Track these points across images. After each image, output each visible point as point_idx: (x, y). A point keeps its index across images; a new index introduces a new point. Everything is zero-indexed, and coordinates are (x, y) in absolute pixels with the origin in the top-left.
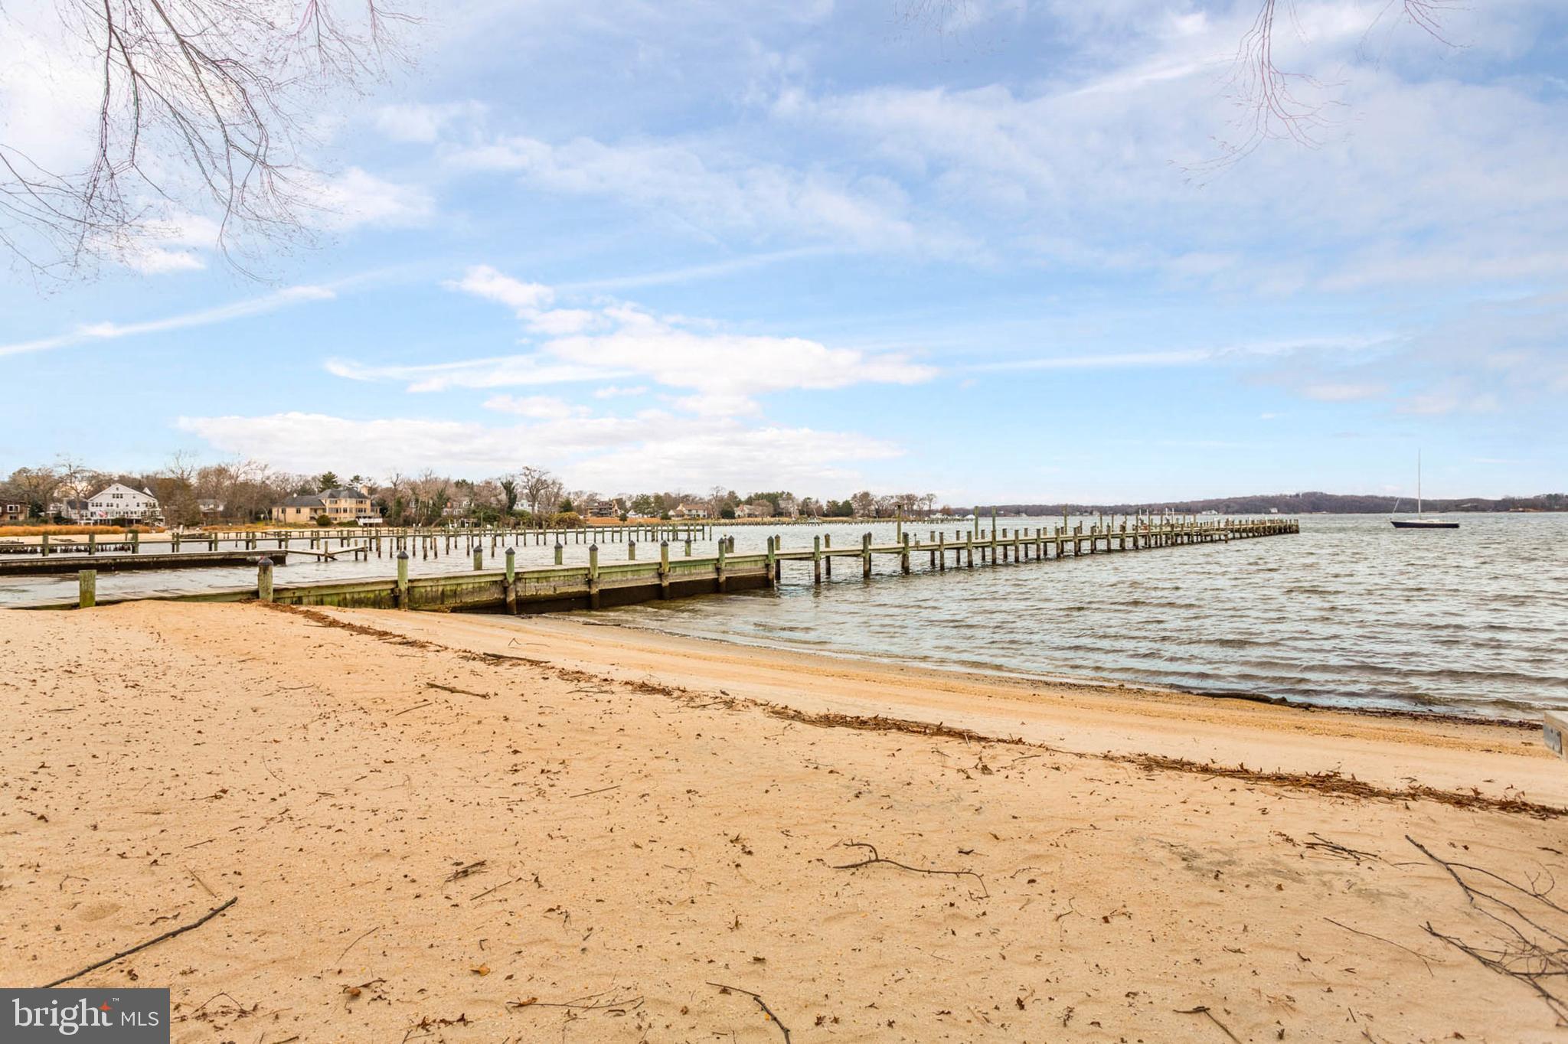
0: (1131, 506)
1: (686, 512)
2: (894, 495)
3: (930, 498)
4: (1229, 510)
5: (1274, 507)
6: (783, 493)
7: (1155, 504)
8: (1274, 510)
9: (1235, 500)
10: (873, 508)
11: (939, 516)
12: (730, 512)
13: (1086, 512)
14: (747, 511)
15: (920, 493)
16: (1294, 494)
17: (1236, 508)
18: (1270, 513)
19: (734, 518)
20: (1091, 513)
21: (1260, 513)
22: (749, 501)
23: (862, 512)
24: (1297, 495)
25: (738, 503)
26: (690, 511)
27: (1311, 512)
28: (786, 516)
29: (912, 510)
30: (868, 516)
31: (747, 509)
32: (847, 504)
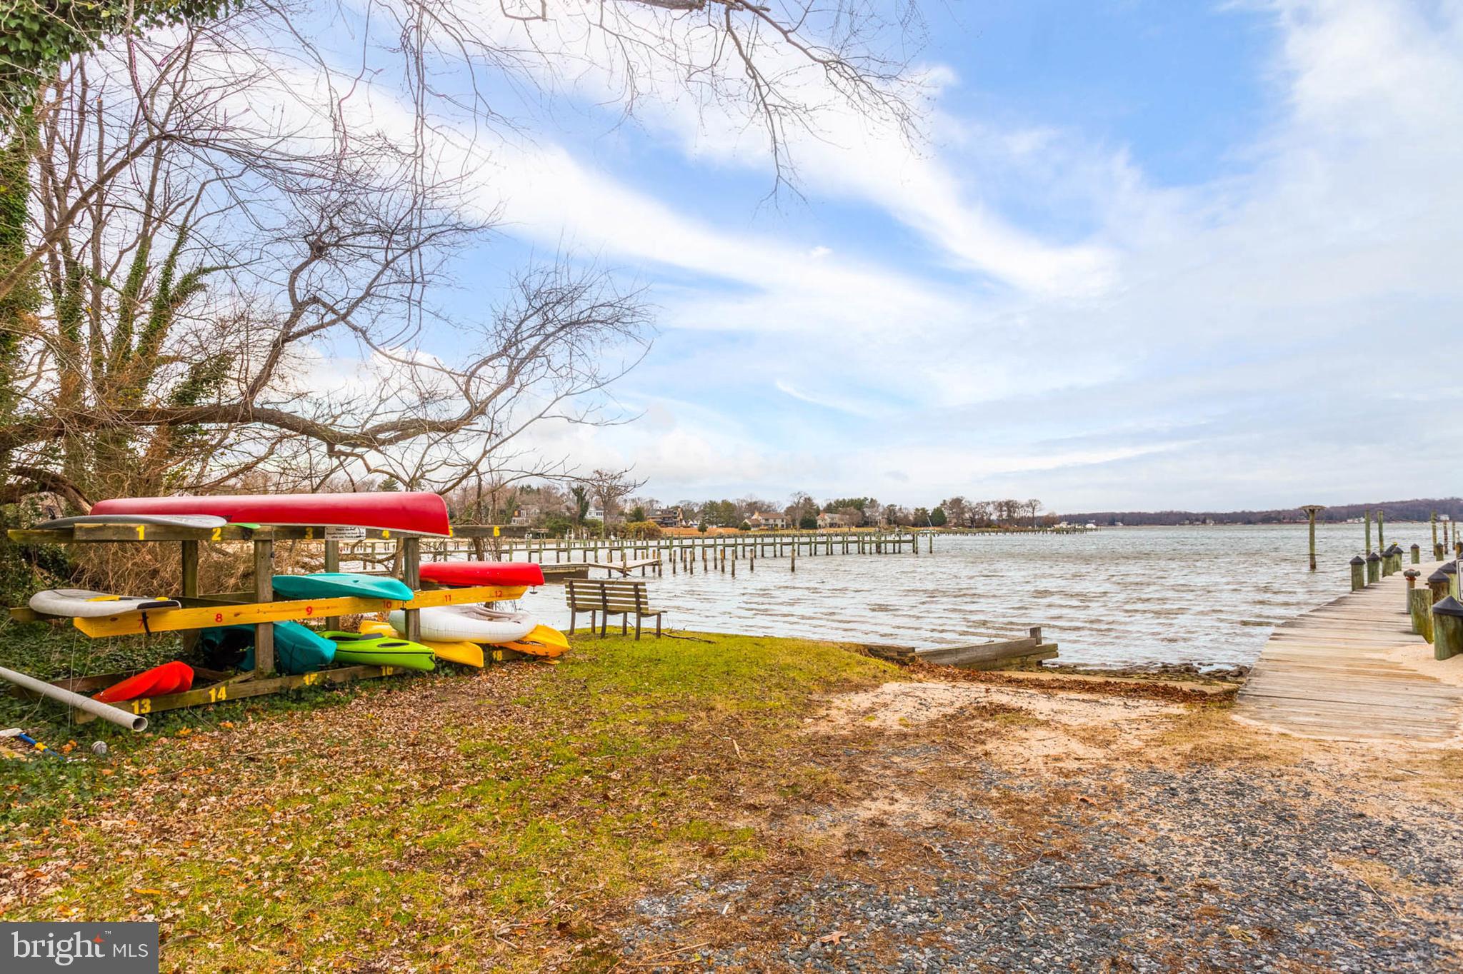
1: (763, 522)
2: (990, 501)
3: (1032, 505)
6: (866, 499)
10: (967, 515)
11: (1064, 525)
12: (809, 521)
14: (829, 521)
15: (1022, 499)
19: (816, 528)
22: (830, 509)
23: (955, 521)
25: (818, 512)
26: (767, 520)
28: (872, 526)
29: (1013, 518)
30: (963, 525)
31: (828, 518)
32: (938, 512)
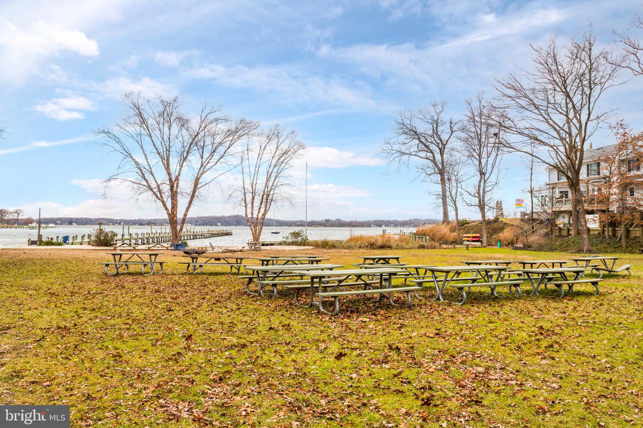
0: (144, 220)
4: (197, 224)
5: (219, 222)
7: (158, 219)
8: (219, 224)
9: (200, 218)
13: (116, 223)
16: (229, 215)
17: (201, 222)
18: (217, 225)
20: (120, 224)
21: (212, 225)
24: (230, 217)
27: (236, 225)
29: (4, 220)
